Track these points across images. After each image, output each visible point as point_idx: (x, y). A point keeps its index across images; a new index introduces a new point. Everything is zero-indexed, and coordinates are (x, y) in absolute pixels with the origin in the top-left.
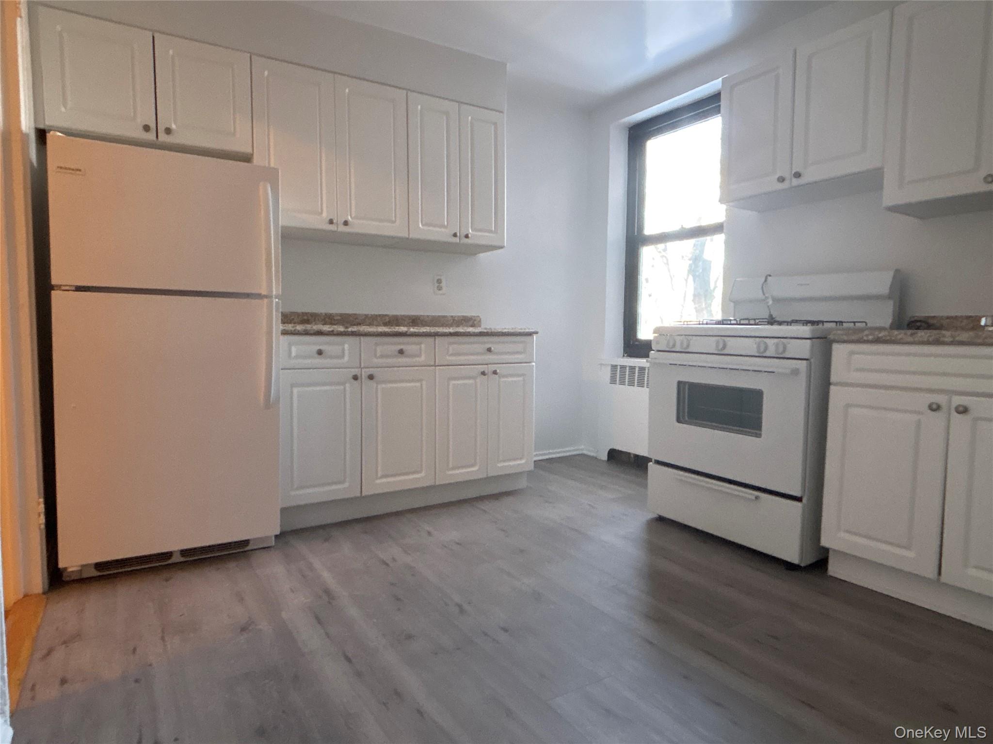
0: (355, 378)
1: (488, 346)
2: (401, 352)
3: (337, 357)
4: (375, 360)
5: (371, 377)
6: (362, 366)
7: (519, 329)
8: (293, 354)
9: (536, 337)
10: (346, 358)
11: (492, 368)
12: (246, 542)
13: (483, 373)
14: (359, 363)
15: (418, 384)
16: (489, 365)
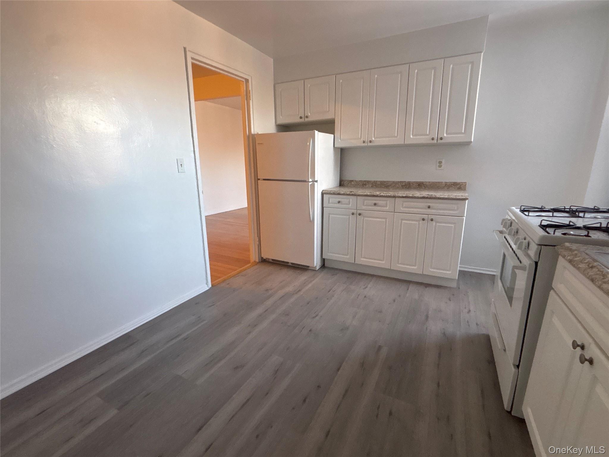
0: (353, 214)
1: (429, 204)
2: (375, 204)
3: (347, 204)
4: (363, 207)
5: (360, 214)
6: (357, 209)
7: (455, 196)
8: (330, 202)
9: (468, 201)
10: (350, 205)
11: (431, 217)
12: (308, 267)
13: (423, 220)
14: (356, 207)
15: (384, 220)
16: (429, 215)
